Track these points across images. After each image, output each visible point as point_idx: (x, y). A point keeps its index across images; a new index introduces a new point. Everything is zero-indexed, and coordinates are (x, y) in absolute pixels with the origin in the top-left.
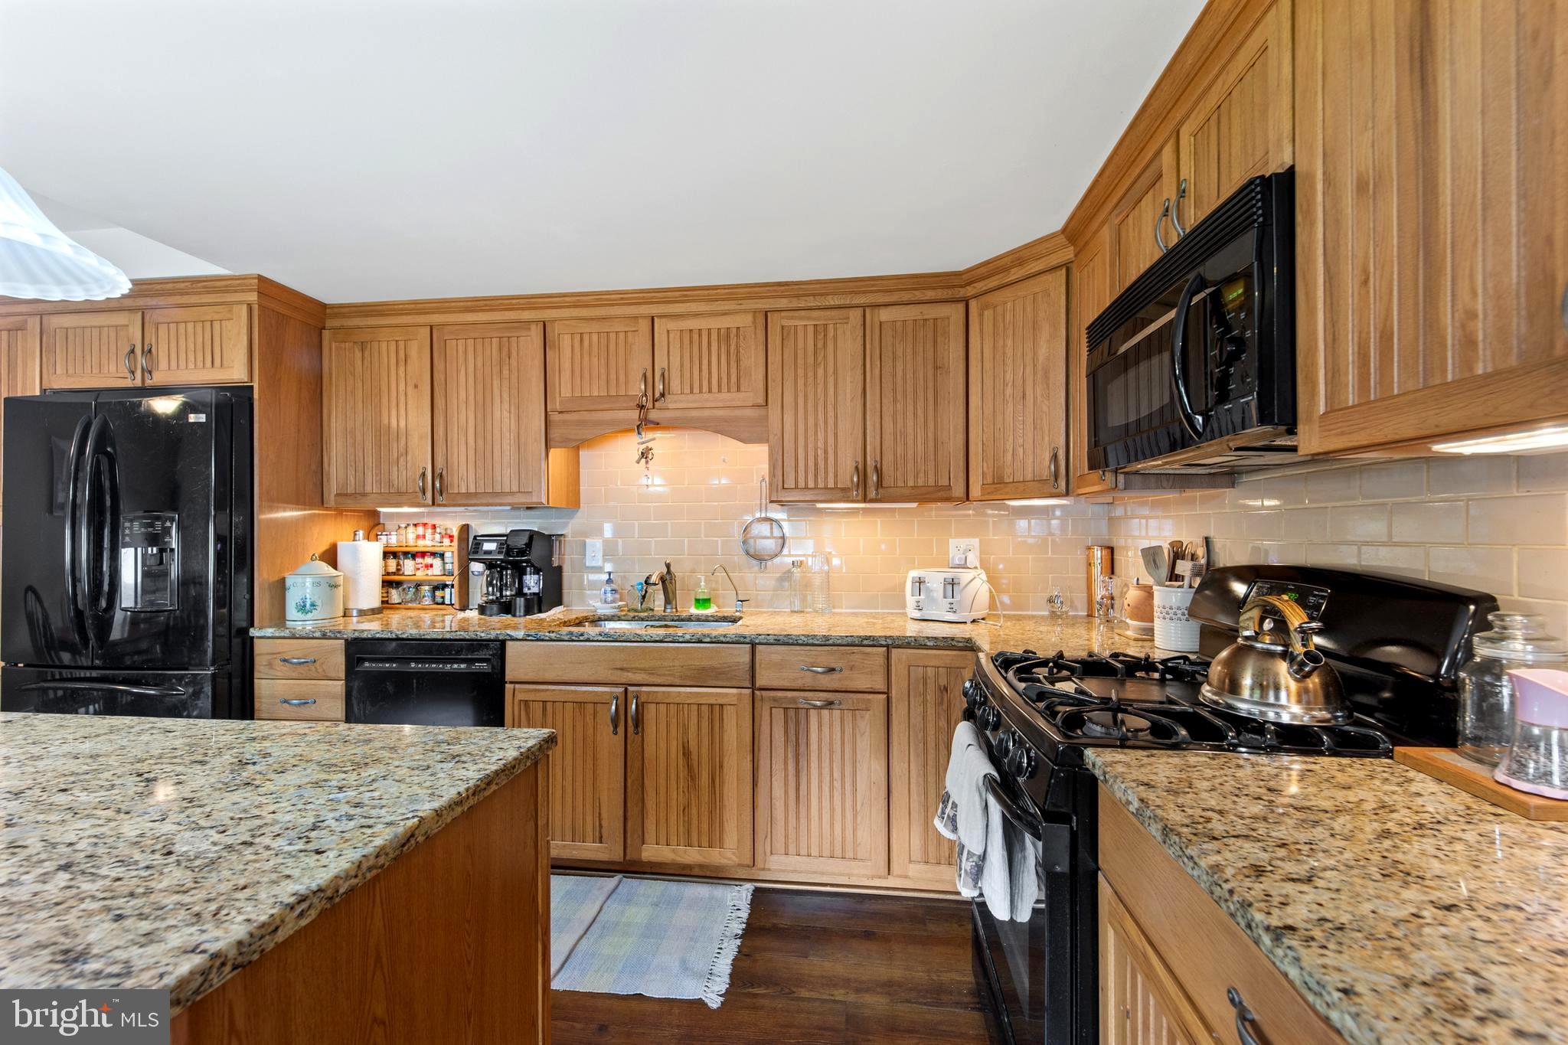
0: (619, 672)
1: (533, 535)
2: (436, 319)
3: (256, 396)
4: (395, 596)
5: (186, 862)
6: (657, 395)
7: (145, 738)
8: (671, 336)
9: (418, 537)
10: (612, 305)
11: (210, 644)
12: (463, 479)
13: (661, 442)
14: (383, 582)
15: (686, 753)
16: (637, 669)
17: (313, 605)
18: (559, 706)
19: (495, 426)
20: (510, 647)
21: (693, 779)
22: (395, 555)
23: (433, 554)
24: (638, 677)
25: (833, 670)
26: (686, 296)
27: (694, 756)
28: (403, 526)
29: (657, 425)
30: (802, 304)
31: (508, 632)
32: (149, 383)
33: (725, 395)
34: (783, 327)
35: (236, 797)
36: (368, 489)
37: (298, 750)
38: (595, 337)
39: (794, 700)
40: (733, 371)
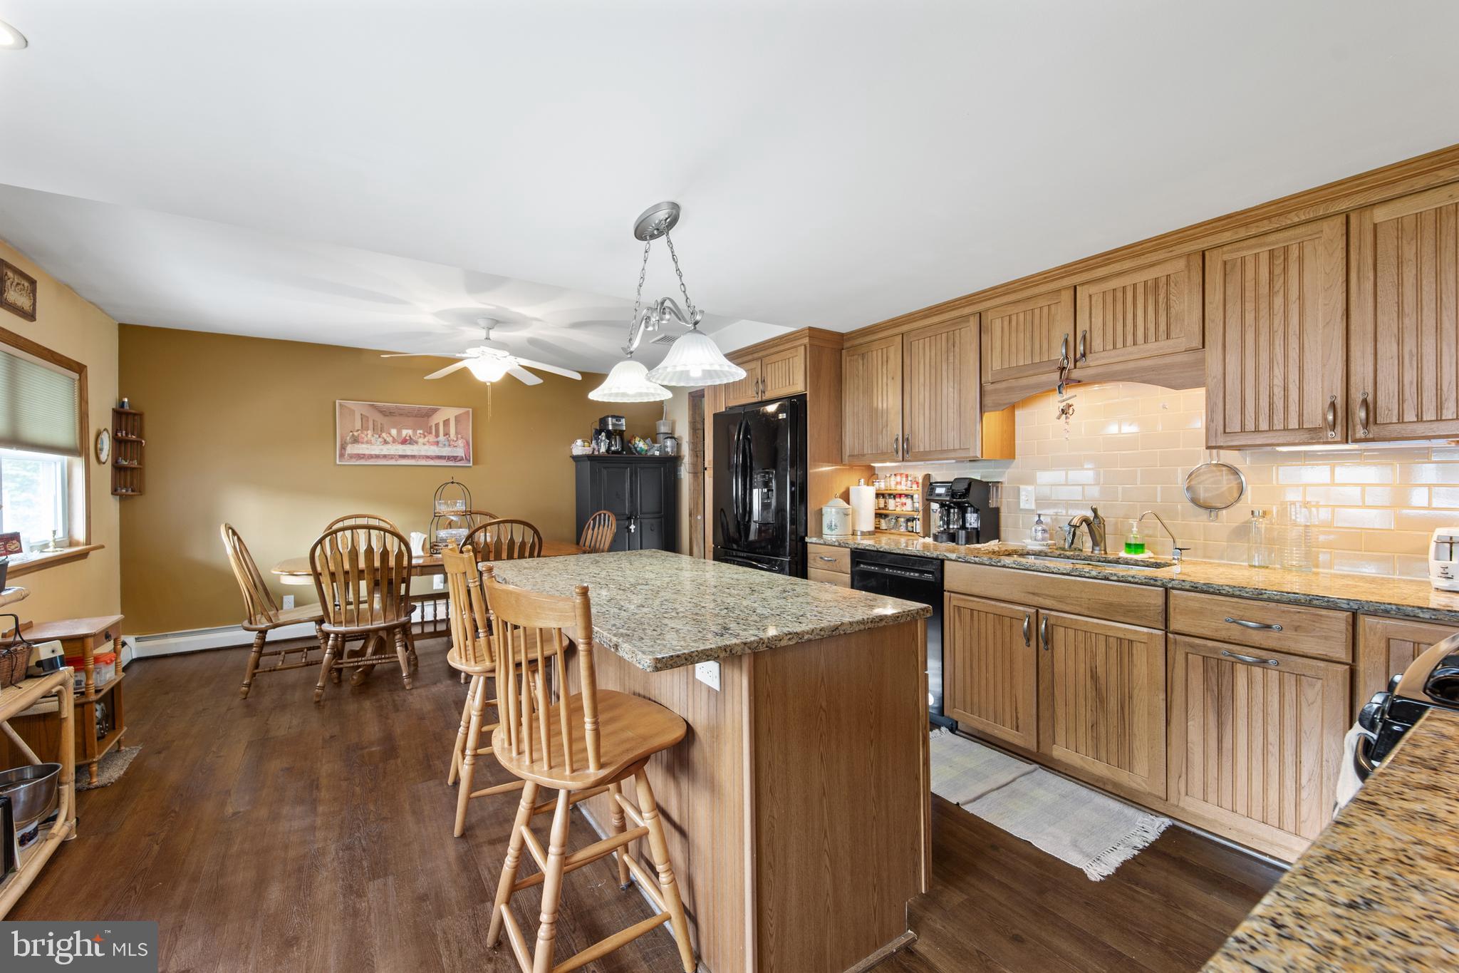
0: (1031, 596)
1: (971, 482)
2: (905, 328)
3: (808, 399)
4: (884, 524)
5: (760, 615)
6: (1078, 356)
7: (754, 576)
8: (1094, 299)
9: (897, 483)
10: (1037, 285)
11: (788, 544)
12: (922, 441)
13: (1081, 398)
14: (876, 514)
15: (1094, 677)
16: (1048, 596)
17: (835, 526)
18: (983, 615)
19: (943, 400)
20: (947, 564)
21: (1102, 701)
22: (883, 495)
23: (906, 496)
24: (1048, 603)
25: (1268, 627)
26: (1108, 259)
27: (1102, 681)
28: (888, 475)
29: (1079, 382)
30: (1253, 231)
31: (945, 554)
32: (764, 398)
33: (1152, 346)
34: (1225, 263)
35: (779, 601)
36: (865, 452)
37: (806, 591)
38: (1022, 316)
39: (1215, 650)
40: (1163, 320)
